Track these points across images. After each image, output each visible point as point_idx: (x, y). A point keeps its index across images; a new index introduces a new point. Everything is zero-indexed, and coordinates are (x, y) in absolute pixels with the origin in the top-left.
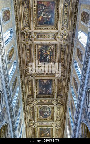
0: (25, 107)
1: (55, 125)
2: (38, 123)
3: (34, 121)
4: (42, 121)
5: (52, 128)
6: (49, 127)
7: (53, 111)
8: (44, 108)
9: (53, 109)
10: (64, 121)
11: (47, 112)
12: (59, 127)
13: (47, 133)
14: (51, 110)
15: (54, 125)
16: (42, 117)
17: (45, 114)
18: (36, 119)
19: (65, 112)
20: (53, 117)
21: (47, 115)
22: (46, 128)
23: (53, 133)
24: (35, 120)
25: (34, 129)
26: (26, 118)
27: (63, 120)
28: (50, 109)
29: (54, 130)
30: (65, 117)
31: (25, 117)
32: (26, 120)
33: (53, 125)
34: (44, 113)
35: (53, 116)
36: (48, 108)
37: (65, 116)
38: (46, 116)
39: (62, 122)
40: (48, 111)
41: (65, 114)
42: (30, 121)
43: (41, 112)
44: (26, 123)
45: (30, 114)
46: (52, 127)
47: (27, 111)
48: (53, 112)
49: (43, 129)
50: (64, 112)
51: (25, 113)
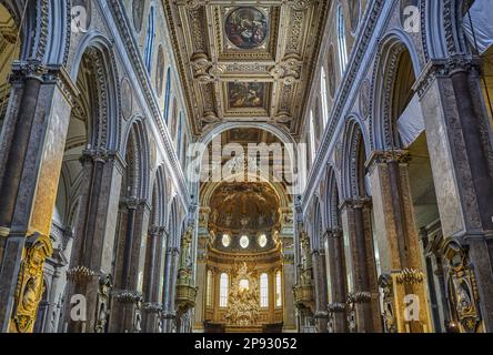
0: (168, 8)
1: (281, 72)
2: (222, 67)
3: (210, 60)
4: (238, 60)
5: (271, 84)
6: (259, 80)
7: (277, 24)
8: (242, 16)
9: (277, 15)
10: (313, 58)
11: (253, 28)
12: (292, 79)
13: (254, 98)
14: (267, 20)
15: (277, 72)
16: (234, 47)
17: (247, 34)
18: (214, 53)
19: (320, 28)
20: (275, 46)
21: (252, 38)
22: (251, 83)
23: (274, 97)
24: (213, 55)
25: (211, 86)
26: (178, 50)
27: (310, 56)
28: (263, 17)
29: (276, 89)
30: (316, 46)
31: (177, 46)
32: (178, 55)
33: (272, 74)
34: (245, 34)
35: (275, 41)
36: (256, 13)
37: (317, 42)
38: (251, 43)
39: (305, 64)
40: (257, 23)
41: (319, 33)
42: (193, 59)
43: (232, 30)
44: (181, 66)
45: (193, 36)
46: (271, 80)
47: (180, 25)
48: (276, 29)
49: (239, 85)
50: (315, 29)
51: (174, 33)
